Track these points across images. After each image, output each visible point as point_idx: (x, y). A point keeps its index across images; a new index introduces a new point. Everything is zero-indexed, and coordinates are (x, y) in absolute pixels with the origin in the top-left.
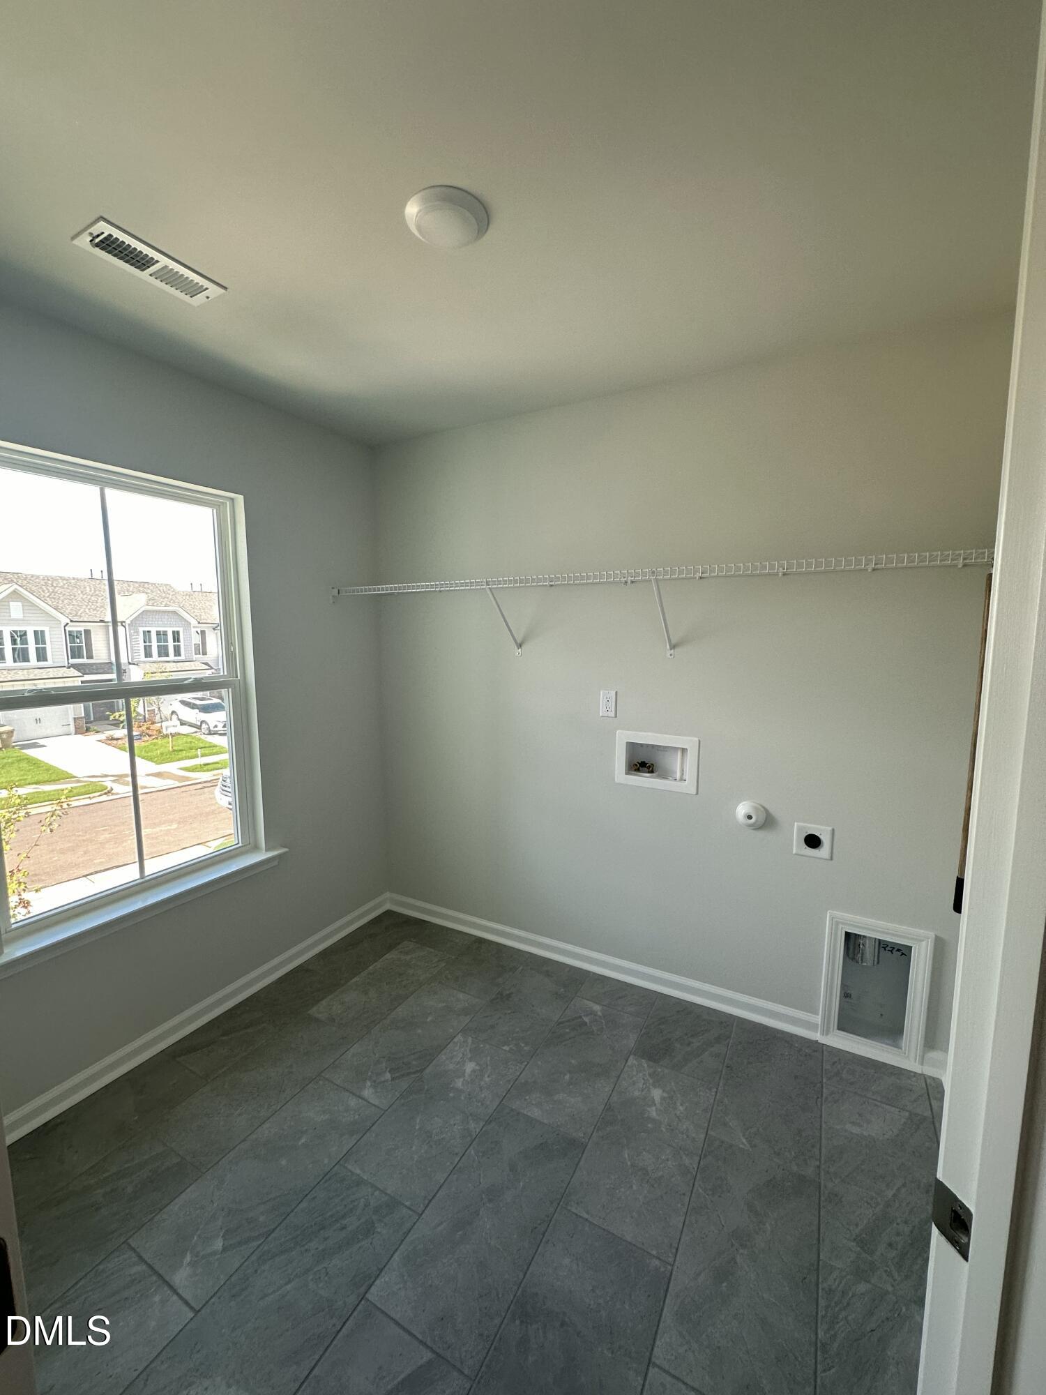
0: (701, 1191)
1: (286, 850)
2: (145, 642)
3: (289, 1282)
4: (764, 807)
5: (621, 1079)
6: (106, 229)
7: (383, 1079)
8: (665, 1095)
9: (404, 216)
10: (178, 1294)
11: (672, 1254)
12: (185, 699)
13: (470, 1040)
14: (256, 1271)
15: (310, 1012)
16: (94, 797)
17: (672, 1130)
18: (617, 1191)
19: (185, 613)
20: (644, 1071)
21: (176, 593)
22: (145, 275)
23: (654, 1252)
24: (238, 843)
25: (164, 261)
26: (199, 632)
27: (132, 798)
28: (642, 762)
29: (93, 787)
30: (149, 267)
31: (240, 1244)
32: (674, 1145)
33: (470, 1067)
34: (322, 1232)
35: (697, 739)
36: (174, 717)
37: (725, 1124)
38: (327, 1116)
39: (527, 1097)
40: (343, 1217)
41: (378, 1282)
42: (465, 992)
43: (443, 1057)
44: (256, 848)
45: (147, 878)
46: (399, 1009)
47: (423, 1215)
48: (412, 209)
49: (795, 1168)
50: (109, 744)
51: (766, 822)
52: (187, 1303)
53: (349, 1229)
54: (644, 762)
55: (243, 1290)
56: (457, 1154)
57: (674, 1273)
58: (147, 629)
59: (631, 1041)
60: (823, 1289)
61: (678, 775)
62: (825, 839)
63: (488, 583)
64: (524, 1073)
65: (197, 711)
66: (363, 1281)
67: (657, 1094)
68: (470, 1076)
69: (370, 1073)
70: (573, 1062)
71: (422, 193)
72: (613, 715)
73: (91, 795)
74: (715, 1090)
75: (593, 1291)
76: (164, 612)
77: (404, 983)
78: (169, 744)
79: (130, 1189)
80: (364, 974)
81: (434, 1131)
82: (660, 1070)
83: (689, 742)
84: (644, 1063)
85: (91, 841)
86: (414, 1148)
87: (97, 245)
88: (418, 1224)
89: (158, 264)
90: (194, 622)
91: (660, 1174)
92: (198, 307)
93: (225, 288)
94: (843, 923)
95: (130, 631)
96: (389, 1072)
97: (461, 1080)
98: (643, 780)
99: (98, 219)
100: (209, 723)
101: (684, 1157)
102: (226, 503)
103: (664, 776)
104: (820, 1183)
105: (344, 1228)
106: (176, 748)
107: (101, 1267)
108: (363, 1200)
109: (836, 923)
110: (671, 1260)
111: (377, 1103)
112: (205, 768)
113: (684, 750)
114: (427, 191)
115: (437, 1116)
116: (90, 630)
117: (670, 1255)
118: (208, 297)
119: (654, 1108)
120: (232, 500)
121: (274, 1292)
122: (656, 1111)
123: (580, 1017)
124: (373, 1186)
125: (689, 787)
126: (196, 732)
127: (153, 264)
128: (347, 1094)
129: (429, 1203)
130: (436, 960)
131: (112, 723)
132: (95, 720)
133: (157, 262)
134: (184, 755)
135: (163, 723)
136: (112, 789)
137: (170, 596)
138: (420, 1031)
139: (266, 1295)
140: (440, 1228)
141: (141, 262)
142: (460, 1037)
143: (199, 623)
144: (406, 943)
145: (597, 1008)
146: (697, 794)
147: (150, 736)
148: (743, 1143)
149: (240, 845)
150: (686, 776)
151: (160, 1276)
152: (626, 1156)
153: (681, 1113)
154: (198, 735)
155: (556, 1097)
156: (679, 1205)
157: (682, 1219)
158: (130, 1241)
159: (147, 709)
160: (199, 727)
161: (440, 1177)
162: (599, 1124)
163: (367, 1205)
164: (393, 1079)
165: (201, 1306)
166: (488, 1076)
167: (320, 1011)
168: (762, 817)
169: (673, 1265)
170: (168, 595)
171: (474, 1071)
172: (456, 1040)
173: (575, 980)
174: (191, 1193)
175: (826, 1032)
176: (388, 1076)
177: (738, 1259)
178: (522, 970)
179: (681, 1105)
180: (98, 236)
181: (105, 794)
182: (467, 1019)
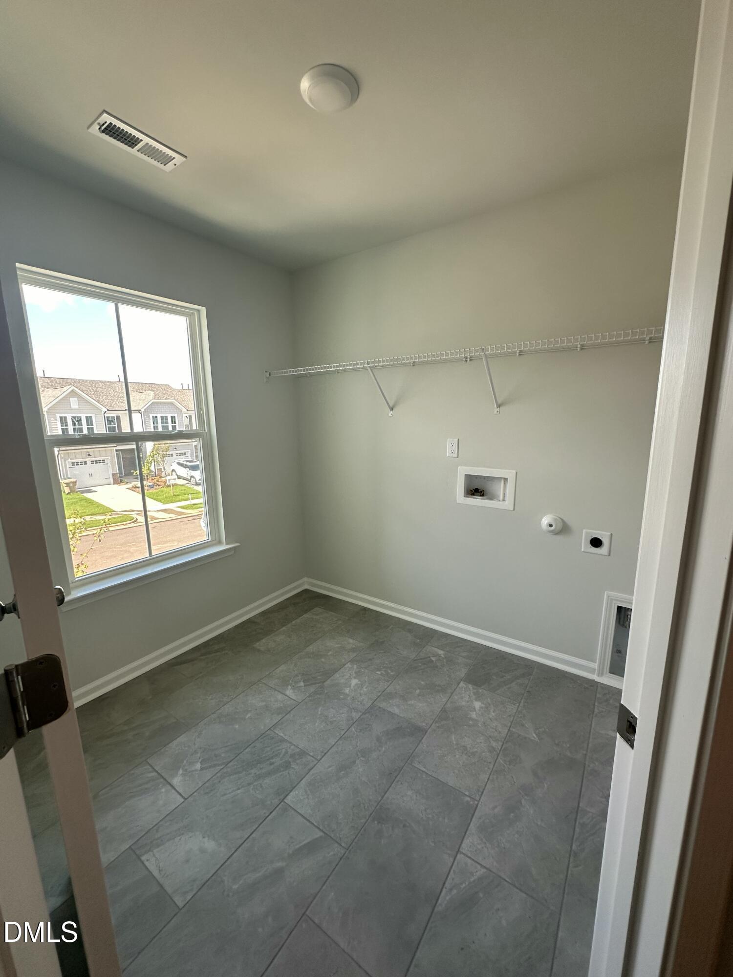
0: (501, 762)
1: (239, 544)
2: (154, 424)
3: (239, 789)
4: (561, 519)
5: (454, 694)
6: (107, 119)
7: (299, 685)
8: (483, 705)
9: (300, 89)
10: (175, 789)
11: (479, 795)
12: (179, 461)
13: (355, 667)
14: (220, 782)
15: (255, 646)
16: (127, 524)
17: (486, 726)
18: (446, 758)
19: (179, 404)
20: (470, 690)
21: (172, 390)
22: (134, 151)
23: (467, 793)
24: (209, 539)
25: (146, 140)
26: (188, 417)
27: (145, 526)
28: (476, 489)
29: (125, 518)
30: (136, 145)
31: (210, 767)
32: (486, 735)
33: (354, 682)
34: (259, 765)
35: (514, 472)
36: (174, 473)
37: (523, 725)
38: (264, 703)
39: (391, 701)
40: (272, 758)
41: (291, 793)
42: (354, 639)
43: (337, 675)
44: (220, 542)
45: (153, 557)
46: (311, 647)
47: (321, 761)
48: (305, 84)
49: (568, 754)
50: (134, 491)
51: (563, 529)
52: (180, 794)
53: (276, 764)
54: (477, 489)
55: (212, 790)
56: (343, 730)
57: (479, 805)
58: (155, 415)
59: (462, 673)
60: (579, 823)
61: (501, 498)
62: (605, 541)
63: (368, 363)
64: (389, 688)
65: (188, 469)
66: (283, 793)
67: (477, 705)
68: (354, 687)
69: (291, 682)
70: (422, 683)
71: (311, 71)
72: (456, 455)
73: (124, 523)
74: (518, 705)
75: (425, 810)
76: (165, 403)
77: (314, 632)
78: (171, 491)
79: (147, 734)
80: (289, 625)
81: (330, 716)
82: (481, 691)
83: (509, 474)
84: (470, 686)
85: (126, 551)
86: (317, 724)
87: (103, 131)
88: (317, 765)
89: (142, 143)
90: (184, 410)
91: (475, 750)
92: (170, 172)
93: (186, 157)
94: (617, 600)
95: (144, 416)
96: (303, 682)
97: (349, 689)
98: (477, 501)
99: (102, 112)
100: (195, 476)
101: (492, 742)
102: (195, 313)
103: (492, 497)
104: (585, 764)
105: (271, 764)
106: (175, 494)
107: (132, 772)
108: (284, 750)
109: (610, 600)
110: (477, 798)
111: (294, 698)
112: (194, 507)
113: (506, 479)
114: (316, 69)
115: (332, 708)
116: (119, 416)
117: (477, 795)
118: (175, 165)
119: (475, 713)
120: (199, 311)
121: (230, 793)
122: (476, 714)
123: (429, 657)
124: (291, 743)
125: (508, 505)
126: (188, 483)
127: (138, 143)
128: (276, 692)
129: (324, 755)
130: (336, 619)
131: (135, 477)
132: (126, 475)
133: (141, 140)
134: (181, 498)
135: (167, 477)
136: (137, 519)
137: (169, 393)
138: (323, 660)
139: (225, 794)
140: (330, 769)
141: (131, 141)
142: (349, 665)
143: (188, 410)
144: (317, 609)
145: (441, 652)
146: (514, 510)
147: (159, 486)
148: (534, 737)
149: (210, 540)
150: (507, 498)
151: (165, 779)
152: (454, 739)
153: (493, 716)
154: (189, 485)
155: (409, 703)
156: (486, 769)
157: (487, 776)
158: (148, 760)
159: (156, 468)
160: (190, 481)
161: (332, 741)
162: (436, 719)
163: (286, 753)
164: (305, 686)
165: (188, 796)
166: (366, 688)
167: (261, 645)
168: (560, 525)
169: (479, 801)
170: (167, 392)
171: (357, 684)
172: (346, 666)
173: (427, 635)
174: (182, 739)
175: (601, 674)
176: (302, 684)
177: (523, 802)
178: (392, 628)
179: (493, 712)
180: (103, 124)
181: (133, 522)
182: (355, 654)
